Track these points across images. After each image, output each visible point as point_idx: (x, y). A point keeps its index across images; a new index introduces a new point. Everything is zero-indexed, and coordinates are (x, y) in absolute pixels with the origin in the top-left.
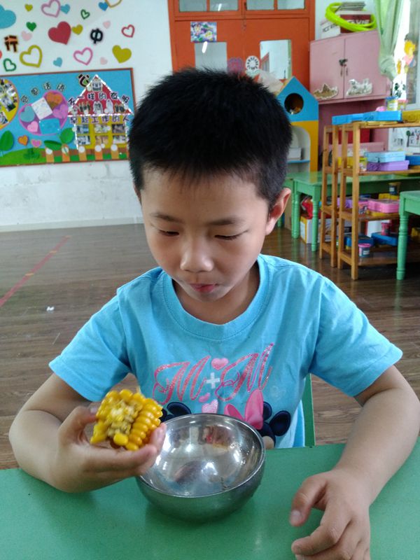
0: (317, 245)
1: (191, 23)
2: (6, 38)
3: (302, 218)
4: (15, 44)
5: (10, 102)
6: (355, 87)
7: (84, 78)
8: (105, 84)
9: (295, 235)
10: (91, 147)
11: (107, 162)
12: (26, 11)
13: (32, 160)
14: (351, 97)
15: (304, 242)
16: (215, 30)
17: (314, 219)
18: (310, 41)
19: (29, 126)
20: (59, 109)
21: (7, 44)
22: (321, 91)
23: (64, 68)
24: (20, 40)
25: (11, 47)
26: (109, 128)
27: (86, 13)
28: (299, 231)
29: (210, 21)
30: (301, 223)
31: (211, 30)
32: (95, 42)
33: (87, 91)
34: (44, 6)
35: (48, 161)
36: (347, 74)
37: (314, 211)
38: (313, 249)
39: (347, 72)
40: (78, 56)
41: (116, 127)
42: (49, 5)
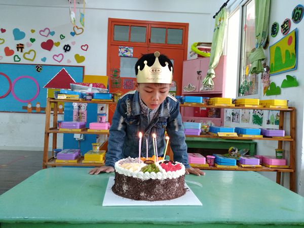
1: (119, 47)
2: (18, 45)
4: (22, 48)
14: (203, 91)
18: (184, 60)
21: (18, 48)
22: (187, 87)
23: (47, 63)
24: (25, 46)
25: (20, 50)
27: (63, 36)
29: (130, 46)
31: (130, 51)
32: (65, 51)
34: (41, 31)
35: (28, 111)
39: (201, 78)
40: (55, 57)
42: (44, 31)
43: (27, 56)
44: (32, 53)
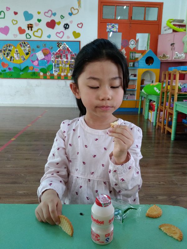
0: (156, 123)
1: (107, 24)
2: (28, 25)
3: (150, 111)
4: (31, 27)
5: (27, 51)
6: (177, 56)
7: (59, 44)
8: (68, 47)
9: (146, 118)
10: (60, 73)
11: (66, 80)
12: (37, 14)
13: (34, 77)
14: (175, 59)
15: (150, 122)
16: (117, 27)
17: (156, 111)
18: (158, 34)
19: (34, 63)
20: (47, 56)
21: (28, 27)
22: (162, 56)
23: (51, 39)
24: (34, 26)
25: (30, 29)
26: (68, 66)
27: (63, 17)
28: (148, 116)
29: (115, 23)
30: (149, 113)
31: (116, 27)
32: (65, 29)
33: (60, 49)
34: (45, 13)
35: (40, 78)
36: (174, 50)
37: (156, 108)
38: (154, 125)
39: (174, 49)
40: (58, 34)
41: (71, 66)
42: (47, 12)
43: (36, 34)
44: (40, 31)
